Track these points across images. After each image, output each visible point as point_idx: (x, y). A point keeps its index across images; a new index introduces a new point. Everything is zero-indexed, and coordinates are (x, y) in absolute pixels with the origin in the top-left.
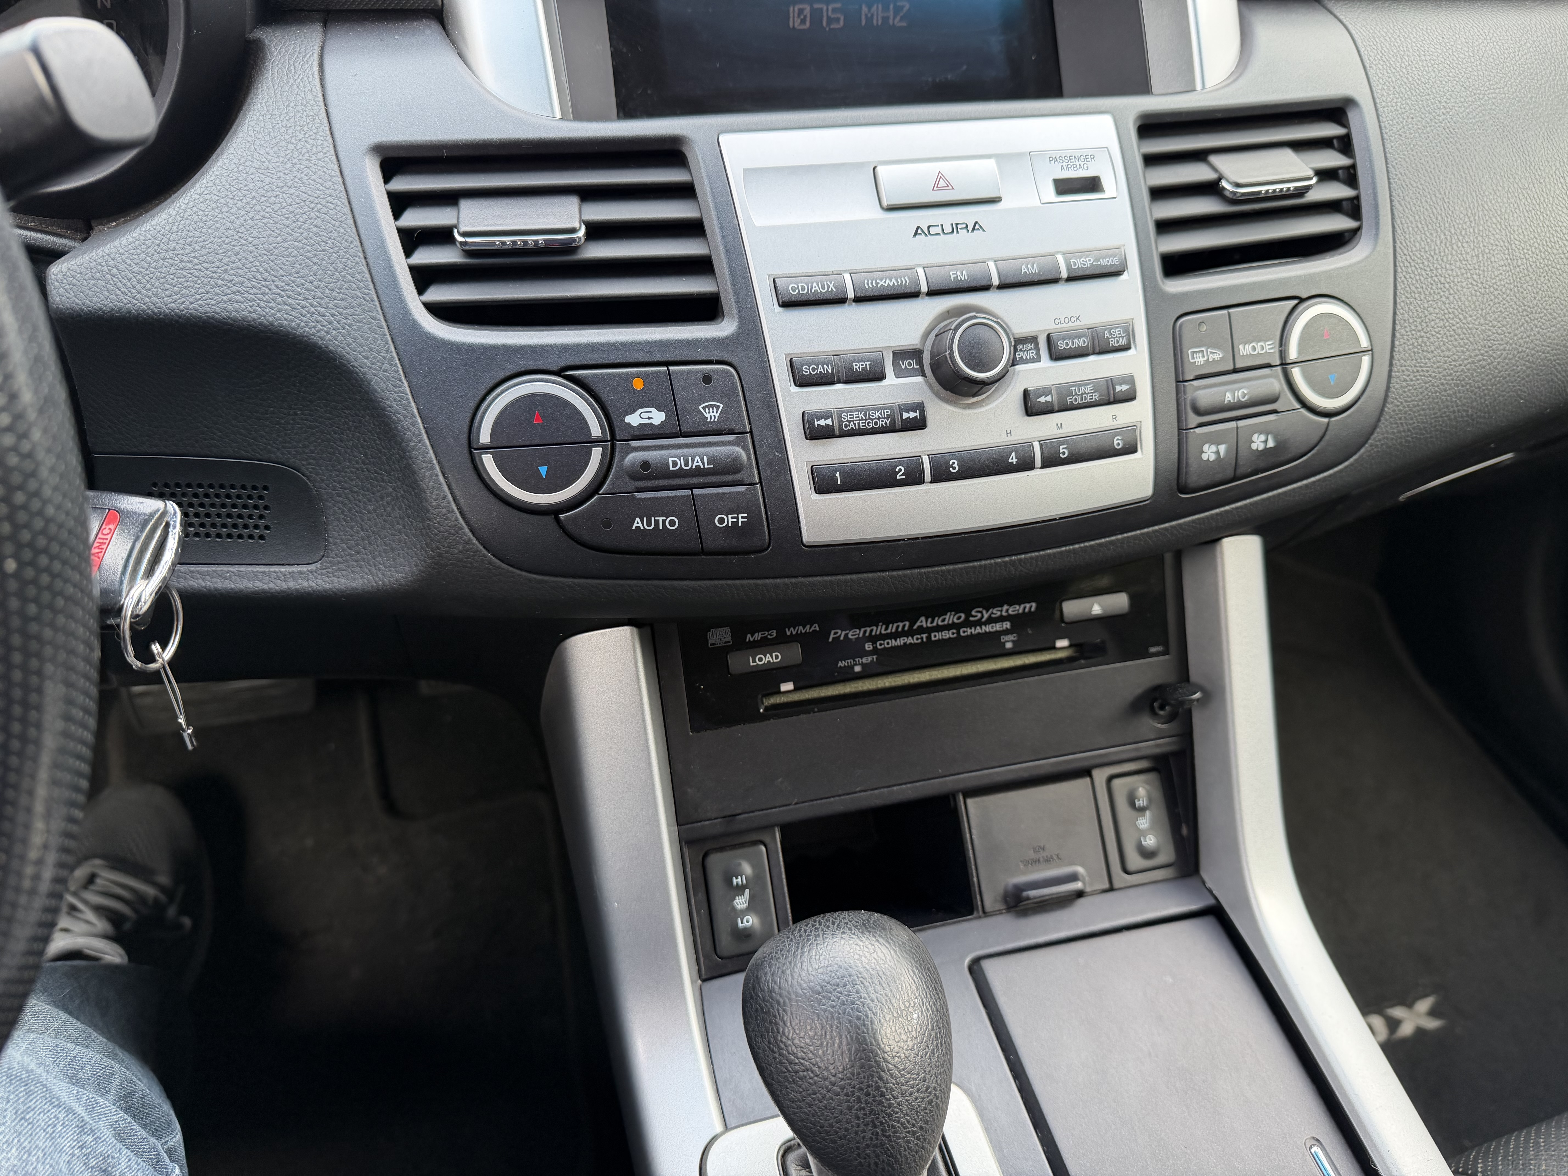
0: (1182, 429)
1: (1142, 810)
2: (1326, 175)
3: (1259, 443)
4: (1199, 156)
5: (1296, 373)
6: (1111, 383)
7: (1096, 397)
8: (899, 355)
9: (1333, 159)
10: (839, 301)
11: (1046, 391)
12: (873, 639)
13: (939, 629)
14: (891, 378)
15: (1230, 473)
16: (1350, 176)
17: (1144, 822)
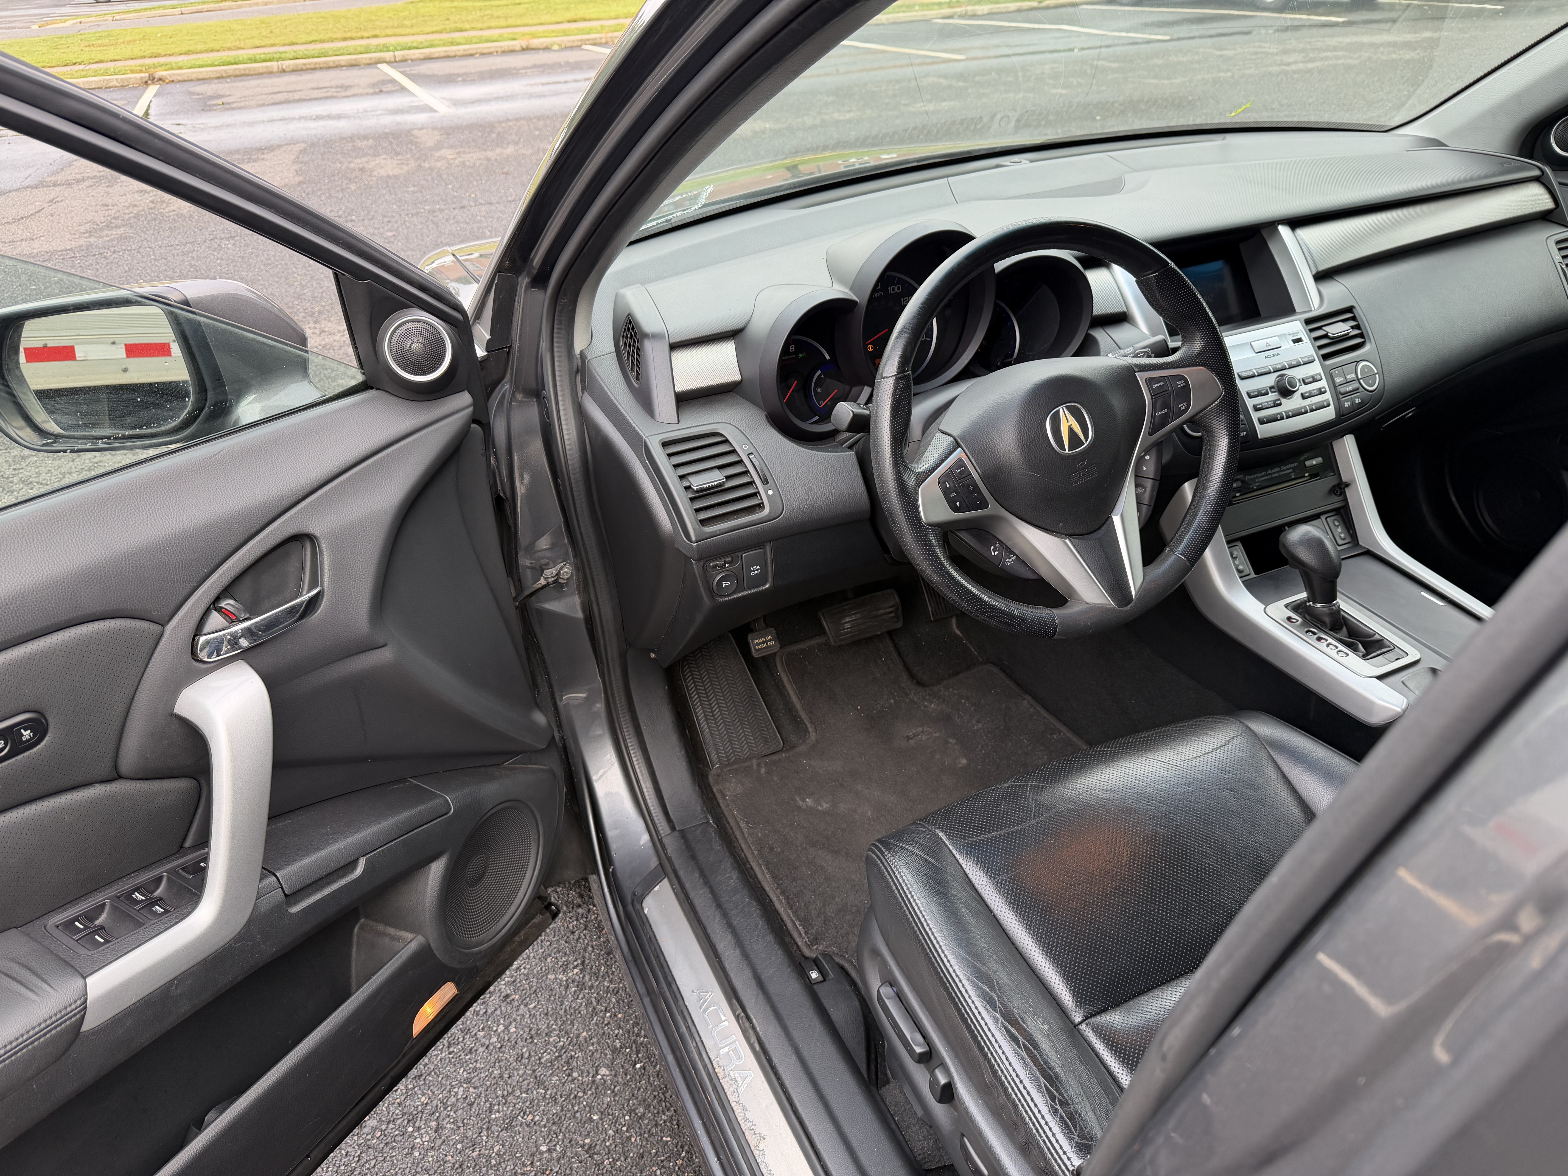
0: (1338, 399)
1: (1338, 526)
2: (1352, 327)
3: (1357, 401)
4: (1320, 328)
5: (1361, 381)
6: (1320, 389)
7: (1317, 393)
8: (1271, 388)
9: (1353, 323)
10: (1253, 376)
11: (1306, 393)
12: (1258, 478)
13: (1274, 473)
14: (1270, 394)
15: (1352, 410)
16: (1357, 327)
17: (1339, 530)
